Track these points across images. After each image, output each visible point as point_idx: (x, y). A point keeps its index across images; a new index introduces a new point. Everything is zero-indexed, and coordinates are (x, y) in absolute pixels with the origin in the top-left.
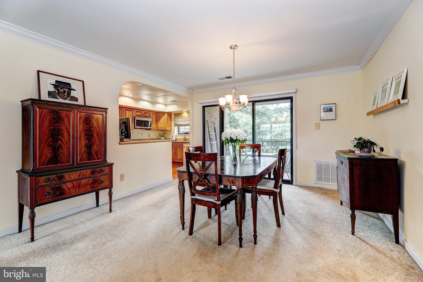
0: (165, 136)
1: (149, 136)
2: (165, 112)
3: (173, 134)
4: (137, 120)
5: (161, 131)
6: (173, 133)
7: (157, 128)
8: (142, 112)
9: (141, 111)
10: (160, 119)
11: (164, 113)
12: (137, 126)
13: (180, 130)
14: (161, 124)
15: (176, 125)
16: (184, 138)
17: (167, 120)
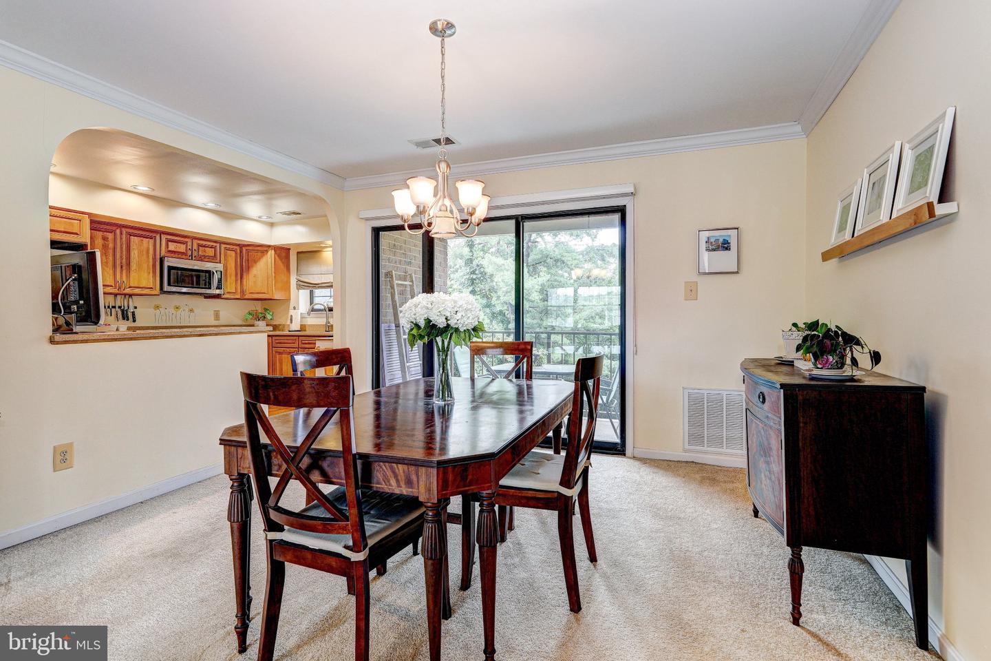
0: (269, 317)
1: (217, 316)
2: (269, 246)
3: (292, 312)
4: (170, 268)
5: (259, 303)
6: (295, 308)
7: (243, 292)
8: (190, 244)
9: (186, 240)
10: (252, 266)
11: (262, 249)
12: (169, 284)
13: (316, 300)
14: (255, 282)
15: (302, 285)
16: (326, 323)
17: (273, 269)
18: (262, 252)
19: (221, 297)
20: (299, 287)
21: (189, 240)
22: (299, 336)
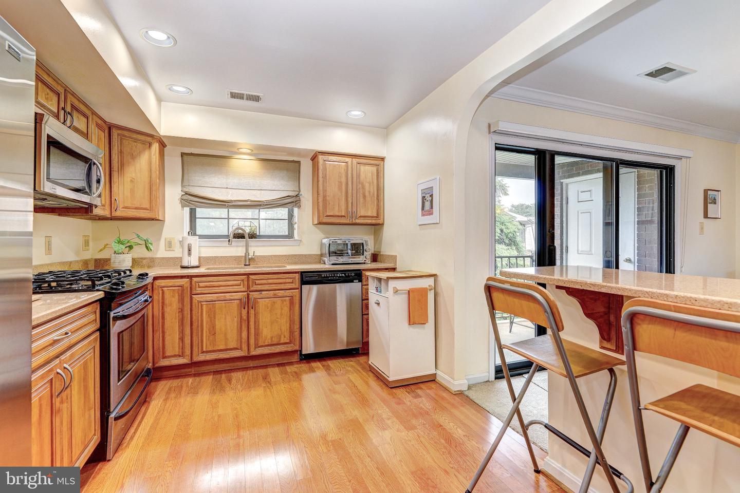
2: (152, 136)
4: (50, 141)
7: (113, 204)
8: (62, 98)
9: (58, 87)
11: (143, 138)
14: (132, 191)
16: (246, 254)
17: (158, 172)
18: (144, 143)
19: (92, 212)
20: (188, 204)
21: (61, 91)
22: (248, 275)
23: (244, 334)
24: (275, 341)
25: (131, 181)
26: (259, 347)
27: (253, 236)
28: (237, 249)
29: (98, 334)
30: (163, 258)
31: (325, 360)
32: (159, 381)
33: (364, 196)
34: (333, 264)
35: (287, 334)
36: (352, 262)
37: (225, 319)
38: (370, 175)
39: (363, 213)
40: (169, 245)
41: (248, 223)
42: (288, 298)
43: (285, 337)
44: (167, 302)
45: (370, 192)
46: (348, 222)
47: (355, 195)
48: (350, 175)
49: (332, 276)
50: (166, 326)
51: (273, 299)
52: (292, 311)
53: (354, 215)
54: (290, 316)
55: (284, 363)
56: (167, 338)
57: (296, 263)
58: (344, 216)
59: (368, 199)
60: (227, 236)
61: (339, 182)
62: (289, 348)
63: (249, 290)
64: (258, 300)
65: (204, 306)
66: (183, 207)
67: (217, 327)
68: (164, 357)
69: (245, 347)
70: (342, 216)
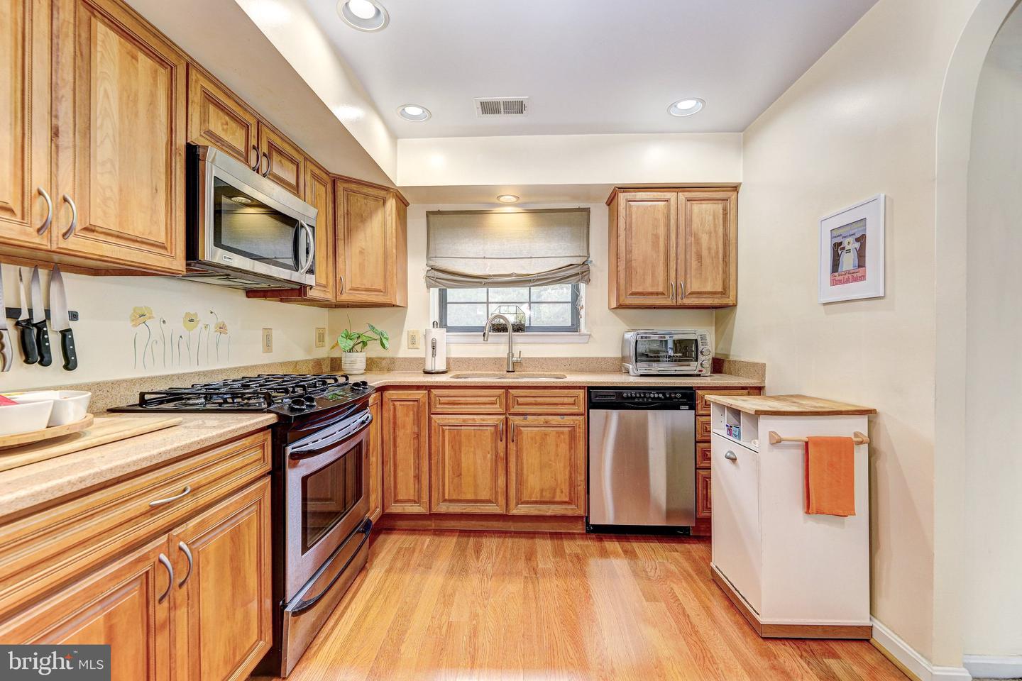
1: (267, 344)
2: (388, 189)
7: (338, 284)
8: (253, 132)
9: (246, 116)
10: (358, 228)
11: (374, 192)
12: (218, 242)
15: (442, 277)
16: (509, 354)
17: (394, 240)
18: (376, 198)
19: (305, 294)
20: (433, 282)
21: (253, 122)
22: (507, 388)
23: (501, 481)
24: (547, 496)
25: (361, 252)
26: (522, 503)
27: (519, 328)
28: (497, 348)
29: (268, 480)
30: (405, 359)
31: (628, 540)
32: (388, 534)
33: (700, 258)
34: (642, 375)
35: (566, 488)
36: (677, 373)
37: (475, 454)
38: (711, 218)
39: (696, 286)
40: (413, 340)
41: (512, 309)
42: (567, 429)
43: (562, 492)
44: (399, 422)
45: (709, 249)
46: (668, 302)
47: (681, 257)
48: (673, 222)
49: (640, 397)
50: (398, 457)
51: (543, 429)
52: (573, 451)
53: (680, 290)
54: (570, 460)
55: (561, 533)
56: (400, 474)
57: (582, 371)
58: (663, 294)
59: (707, 261)
60: (481, 329)
61: (653, 234)
62: (569, 510)
63: (507, 412)
64: (522, 428)
65: (447, 432)
66: (429, 287)
67: (464, 465)
68: (396, 501)
69: (502, 500)
70: (657, 294)
